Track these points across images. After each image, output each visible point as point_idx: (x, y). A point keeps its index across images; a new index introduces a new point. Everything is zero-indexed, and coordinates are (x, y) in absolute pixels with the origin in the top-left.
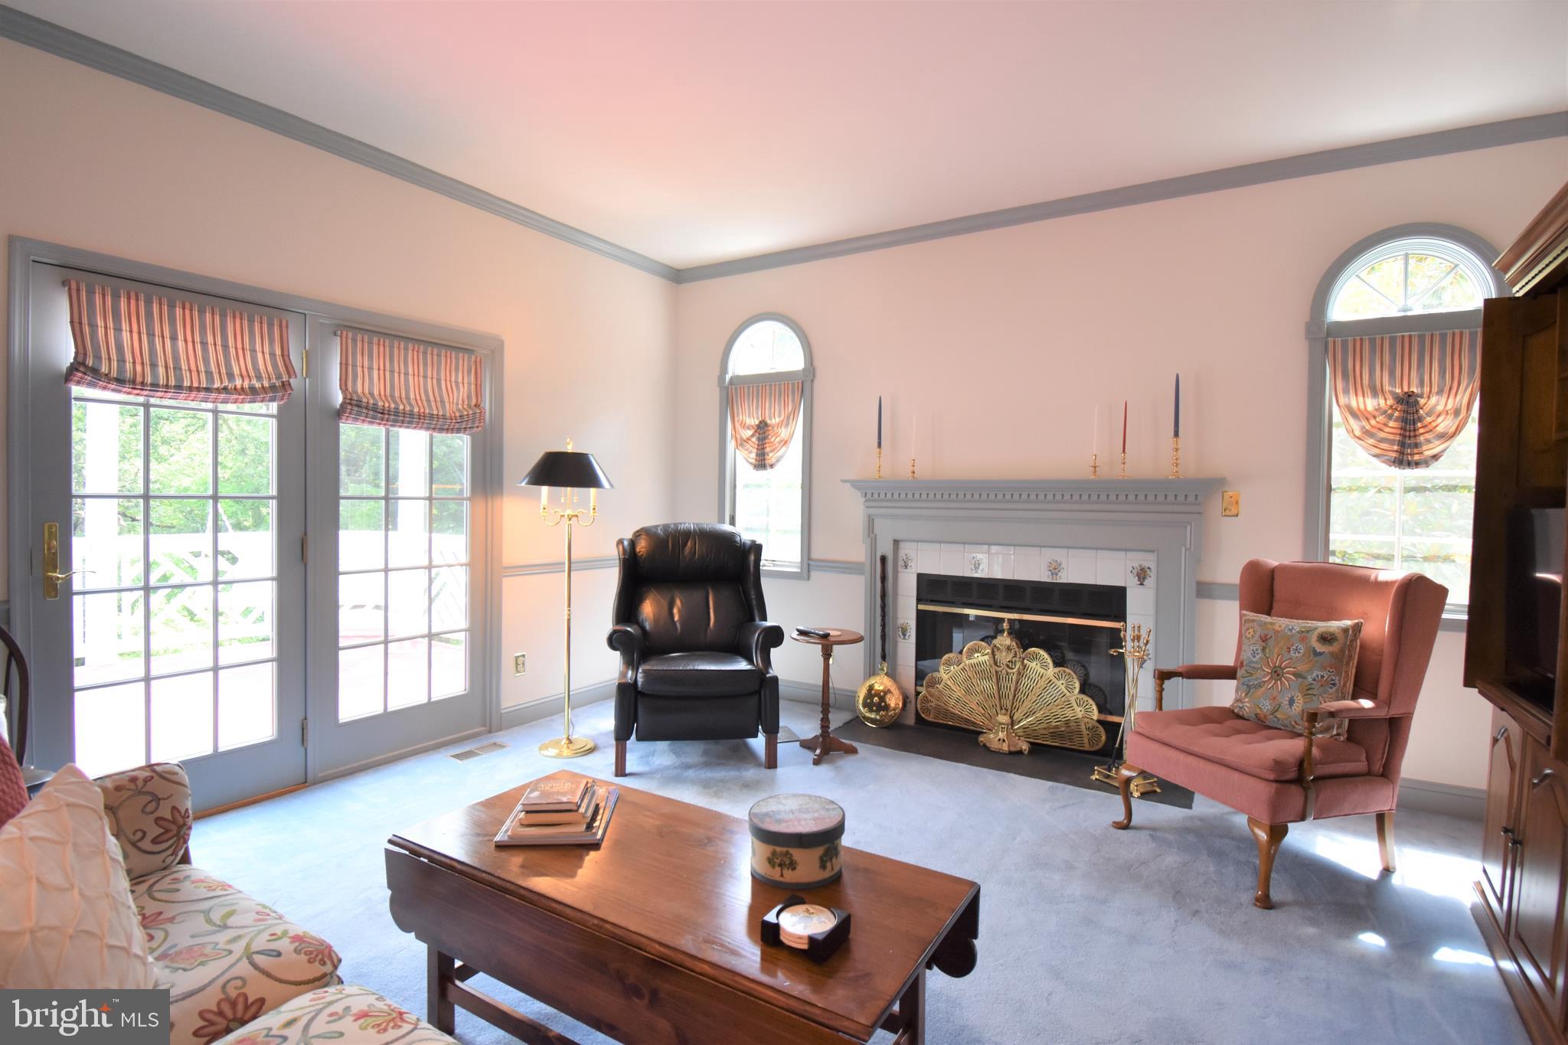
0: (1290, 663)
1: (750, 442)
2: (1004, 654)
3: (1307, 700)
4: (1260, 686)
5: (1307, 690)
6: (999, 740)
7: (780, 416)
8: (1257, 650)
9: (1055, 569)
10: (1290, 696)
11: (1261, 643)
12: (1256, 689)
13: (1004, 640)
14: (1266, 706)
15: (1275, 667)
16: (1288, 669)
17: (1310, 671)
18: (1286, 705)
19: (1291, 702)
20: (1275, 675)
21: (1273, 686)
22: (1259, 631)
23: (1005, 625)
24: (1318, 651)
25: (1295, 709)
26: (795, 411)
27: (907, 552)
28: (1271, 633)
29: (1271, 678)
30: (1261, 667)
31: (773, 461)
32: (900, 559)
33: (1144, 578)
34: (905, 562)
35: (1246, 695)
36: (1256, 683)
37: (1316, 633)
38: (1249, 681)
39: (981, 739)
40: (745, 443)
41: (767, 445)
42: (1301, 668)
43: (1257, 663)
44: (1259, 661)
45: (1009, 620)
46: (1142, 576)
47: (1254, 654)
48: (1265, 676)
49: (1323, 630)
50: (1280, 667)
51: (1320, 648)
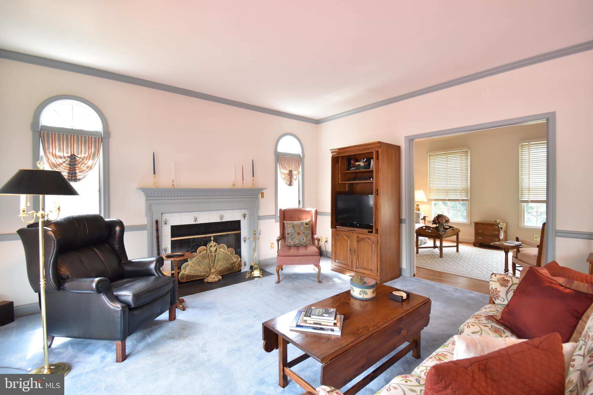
0: (301, 231)
1: (61, 166)
2: (213, 248)
3: (306, 238)
4: (295, 238)
6: (213, 278)
7: (85, 153)
9: (221, 217)
11: (292, 228)
13: (212, 243)
14: (297, 242)
17: (306, 232)
19: (303, 239)
20: (298, 234)
21: (298, 237)
22: (291, 225)
23: (212, 238)
25: (304, 241)
26: (97, 151)
27: (166, 218)
28: (294, 225)
29: (298, 235)
30: (295, 233)
31: (81, 177)
32: (163, 221)
33: (245, 217)
34: (165, 222)
35: (291, 241)
37: (304, 223)
39: (205, 280)
40: (58, 166)
41: (77, 168)
42: (304, 231)
45: (214, 236)
46: (244, 216)
47: (292, 231)
48: (296, 235)
49: (305, 222)
50: (299, 232)
51: (306, 226)
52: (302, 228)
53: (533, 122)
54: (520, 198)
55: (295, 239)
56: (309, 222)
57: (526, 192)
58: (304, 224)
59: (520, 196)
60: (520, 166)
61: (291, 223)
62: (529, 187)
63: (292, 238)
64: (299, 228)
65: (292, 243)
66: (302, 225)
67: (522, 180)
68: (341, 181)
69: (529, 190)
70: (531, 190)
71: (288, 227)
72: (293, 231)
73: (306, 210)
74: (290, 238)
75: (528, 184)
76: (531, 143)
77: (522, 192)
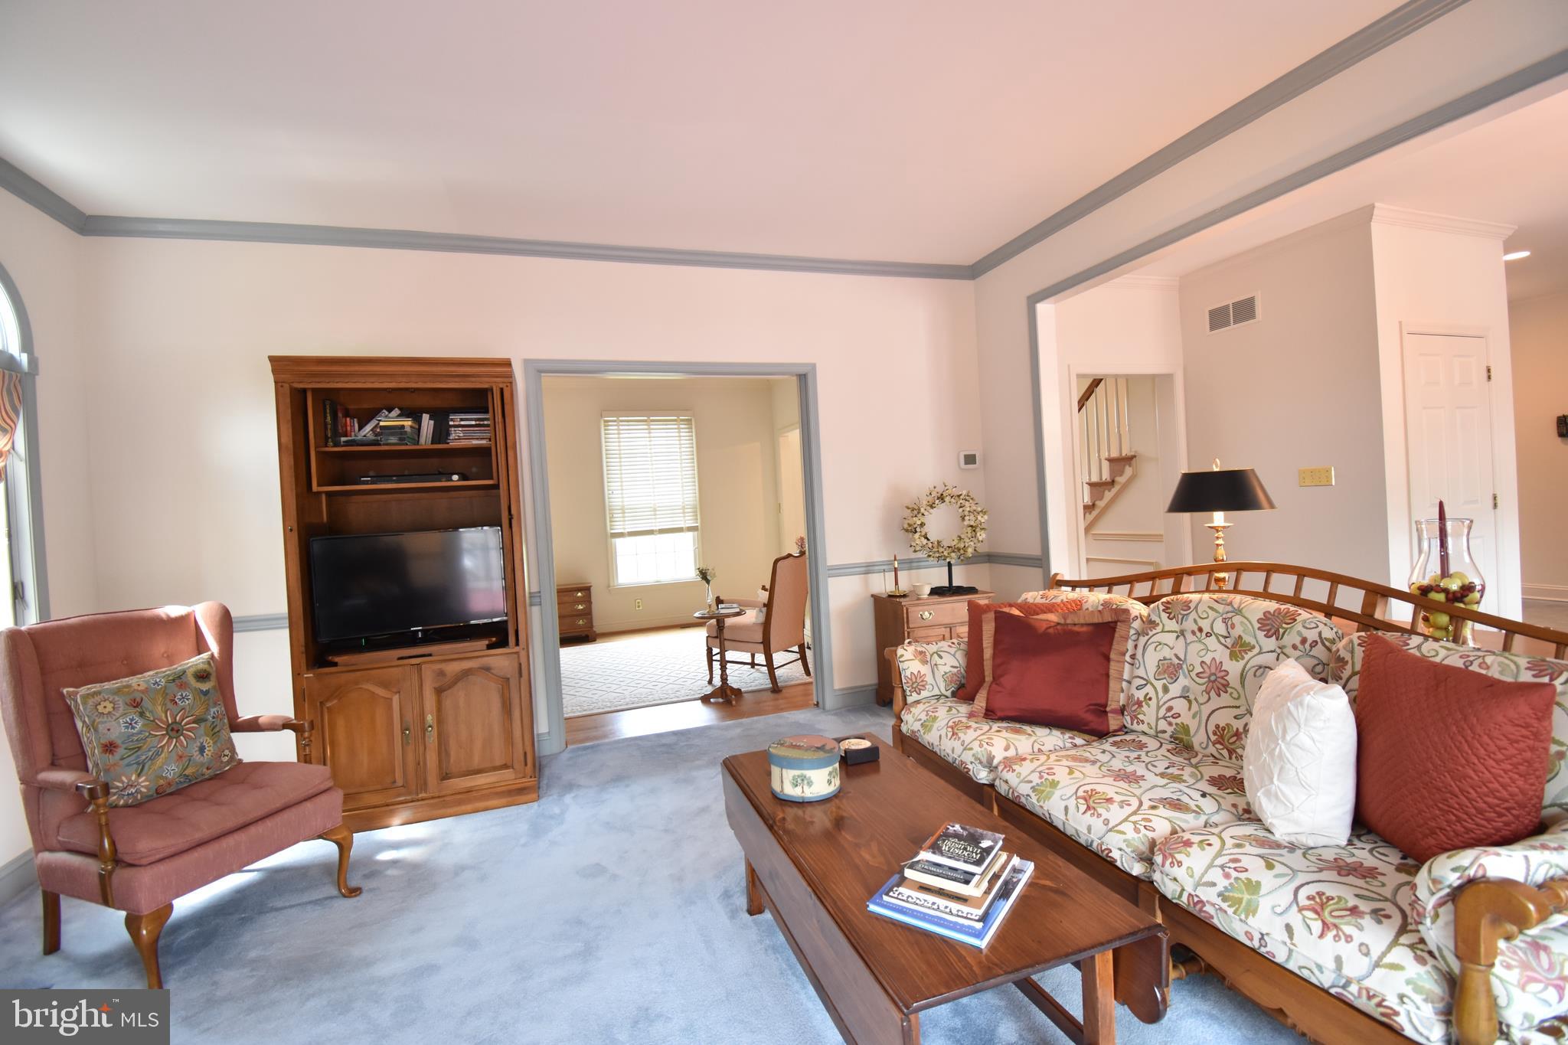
0: (185, 713)
3: (216, 739)
4: (158, 754)
5: (212, 730)
8: (132, 720)
10: (199, 744)
12: (152, 760)
14: (172, 771)
15: (169, 725)
16: (185, 721)
17: (207, 711)
18: (197, 755)
19: (202, 749)
20: (173, 734)
21: (175, 744)
24: (204, 690)
25: (207, 755)
28: (138, 696)
29: (171, 738)
30: (150, 734)
35: (139, 773)
36: (151, 753)
37: (189, 675)
38: (138, 757)
42: (197, 713)
43: (140, 732)
44: (143, 729)
48: (160, 741)
49: (194, 670)
50: (175, 722)
51: (205, 686)
52: (187, 700)
53: (673, 376)
54: (609, 529)
55: (159, 761)
56: (209, 663)
57: (618, 516)
58: (193, 682)
59: (608, 523)
60: (605, 464)
61: (118, 691)
62: (623, 506)
63: (138, 763)
64: (170, 705)
65: (144, 784)
66: (183, 686)
67: (610, 492)
68: (319, 485)
69: (623, 511)
70: (627, 511)
71: (106, 711)
72: (138, 727)
73: (164, 616)
74: (128, 765)
75: (620, 500)
76: (651, 418)
77: (613, 517)
